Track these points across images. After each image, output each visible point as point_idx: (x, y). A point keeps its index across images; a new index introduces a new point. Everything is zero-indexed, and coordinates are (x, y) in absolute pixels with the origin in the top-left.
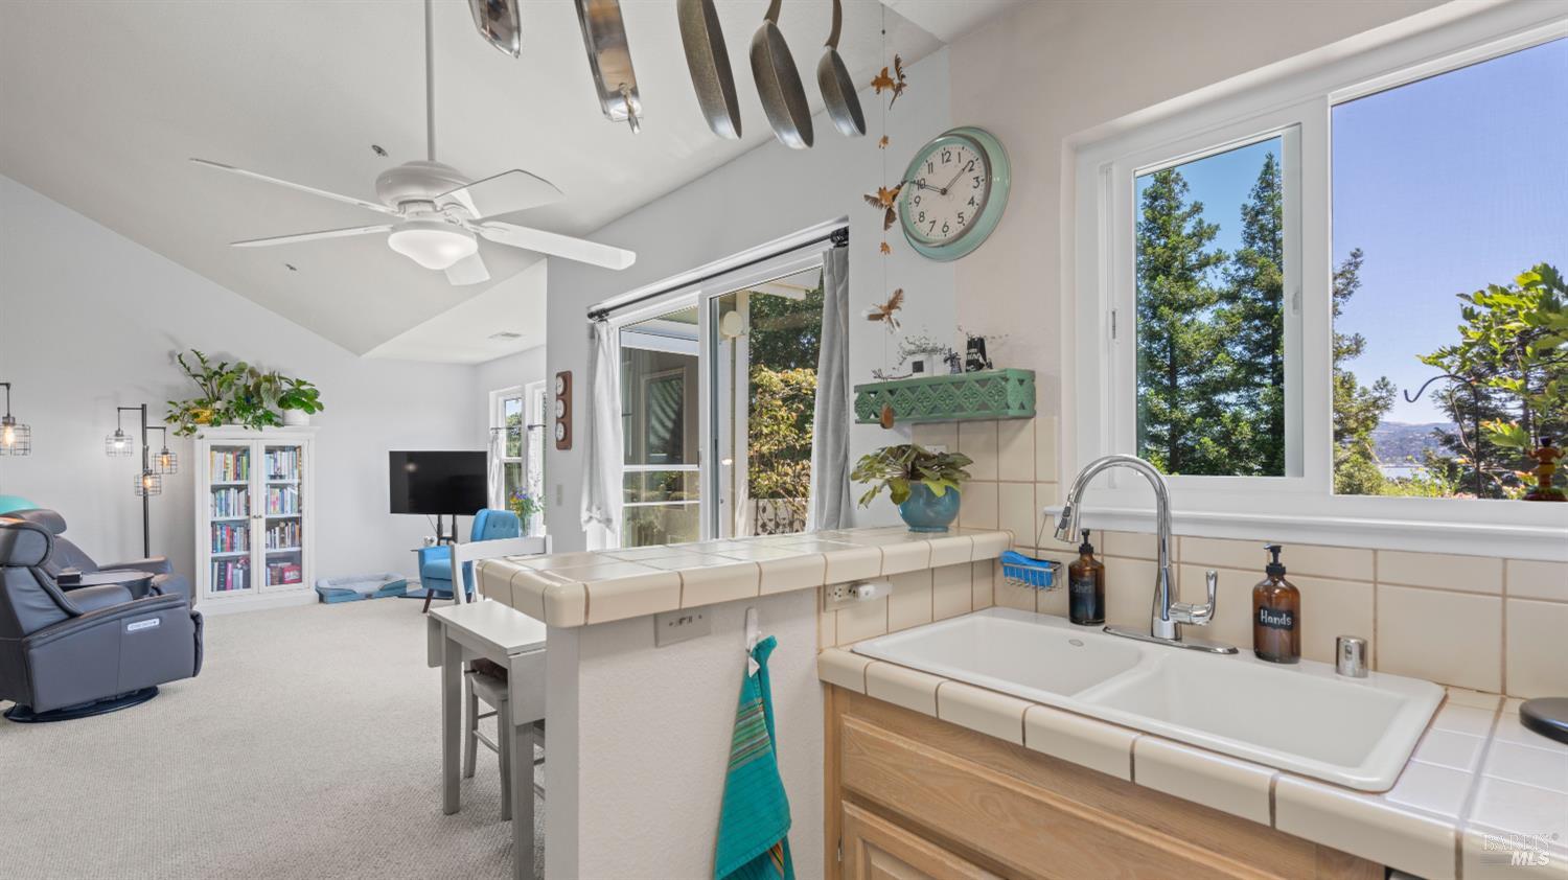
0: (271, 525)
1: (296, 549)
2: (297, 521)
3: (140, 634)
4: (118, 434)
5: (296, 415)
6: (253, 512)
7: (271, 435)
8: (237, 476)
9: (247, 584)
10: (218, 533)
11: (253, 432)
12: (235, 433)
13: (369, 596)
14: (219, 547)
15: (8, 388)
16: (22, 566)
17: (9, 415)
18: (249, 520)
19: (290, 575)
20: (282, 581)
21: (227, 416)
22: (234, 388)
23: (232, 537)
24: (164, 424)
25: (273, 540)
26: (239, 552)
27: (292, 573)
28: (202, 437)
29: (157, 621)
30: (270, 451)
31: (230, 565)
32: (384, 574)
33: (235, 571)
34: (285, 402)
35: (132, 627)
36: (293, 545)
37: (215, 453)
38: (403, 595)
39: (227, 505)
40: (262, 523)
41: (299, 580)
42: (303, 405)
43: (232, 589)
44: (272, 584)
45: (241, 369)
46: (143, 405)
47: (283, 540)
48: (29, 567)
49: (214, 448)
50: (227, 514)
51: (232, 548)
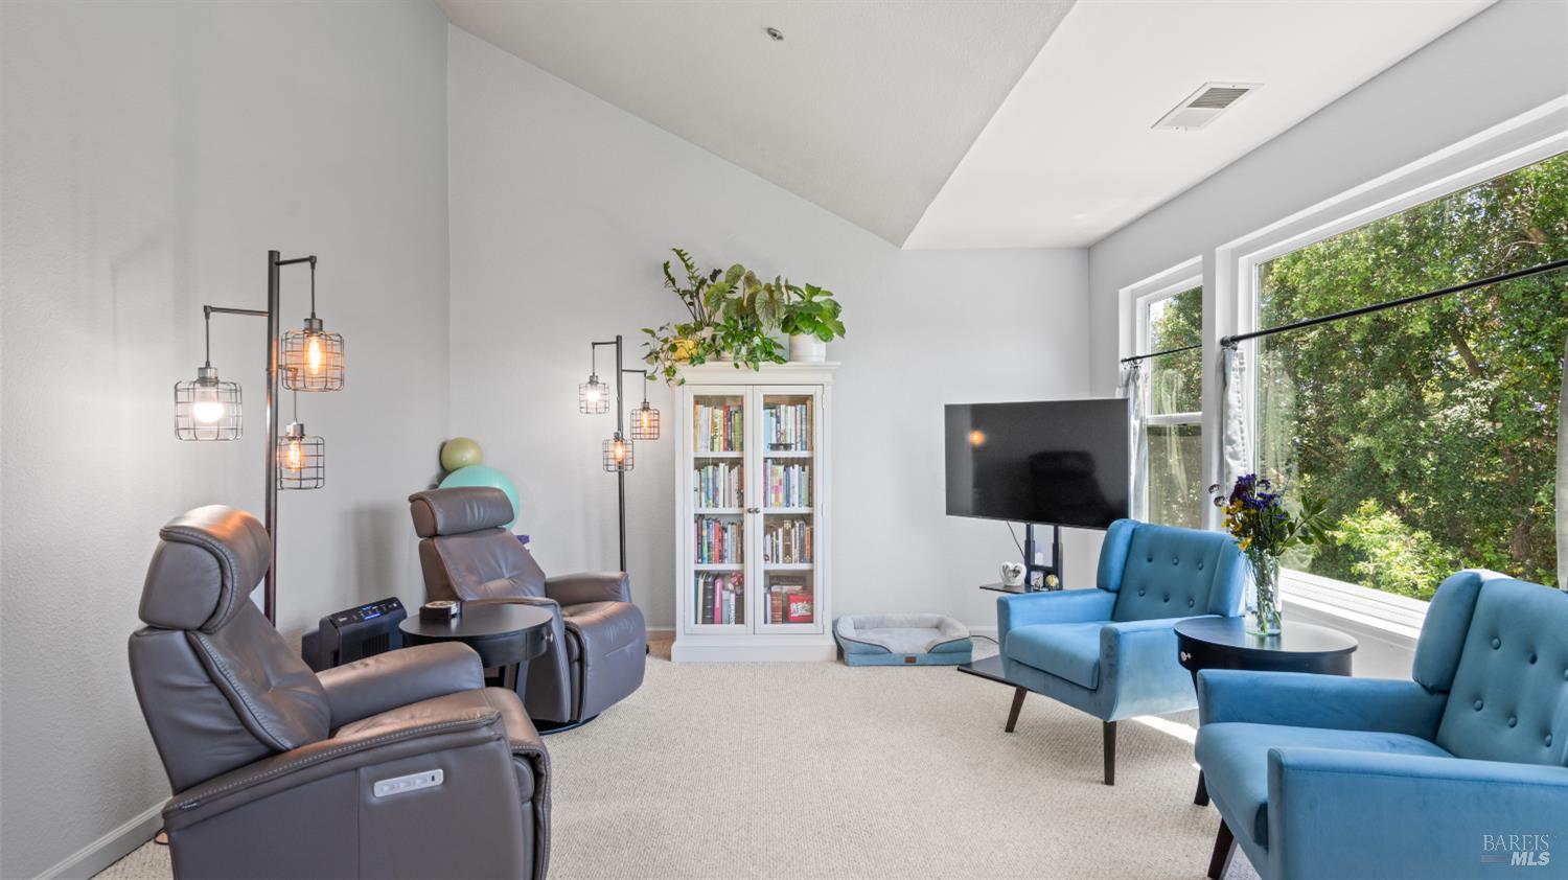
0: (773, 523)
1: (805, 566)
2: (807, 519)
3: (399, 802)
4: (593, 381)
5: (809, 345)
6: (748, 504)
7: (773, 377)
8: (729, 446)
9: (740, 619)
10: (705, 533)
11: (746, 375)
12: (721, 375)
13: (911, 661)
14: (705, 555)
15: (313, 267)
16: (174, 628)
17: (313, 314)
18: (741, 515)
19: (798, 609)
20: (786, 617)
21: (713, 350)
22: (723, 305)
23: (721, 541)
24: (644, 366)
25: (775, 548)
26: (729, 566)
27: (800, 605)
28: (682, 382)
29: (439, 774)
30: (771, 404)
31: (718, 585)
32: (935, 617)
33: (726, 594)
34: (789, 324)
35: (384, 789)
36: (802, 559)
37: (700, 407)
38: (966, 668)
39: (716, 490)
40: (760, 519)
41: (809, 619)
42: (816, 327)
43: (721, 623)
44: (774, 621)
45: (735, 274)
46: (617, 337)
47: (788, 551)
48: (186, 631)
49: (700, 400)
50: (716, 505)
51: (721, 558)
